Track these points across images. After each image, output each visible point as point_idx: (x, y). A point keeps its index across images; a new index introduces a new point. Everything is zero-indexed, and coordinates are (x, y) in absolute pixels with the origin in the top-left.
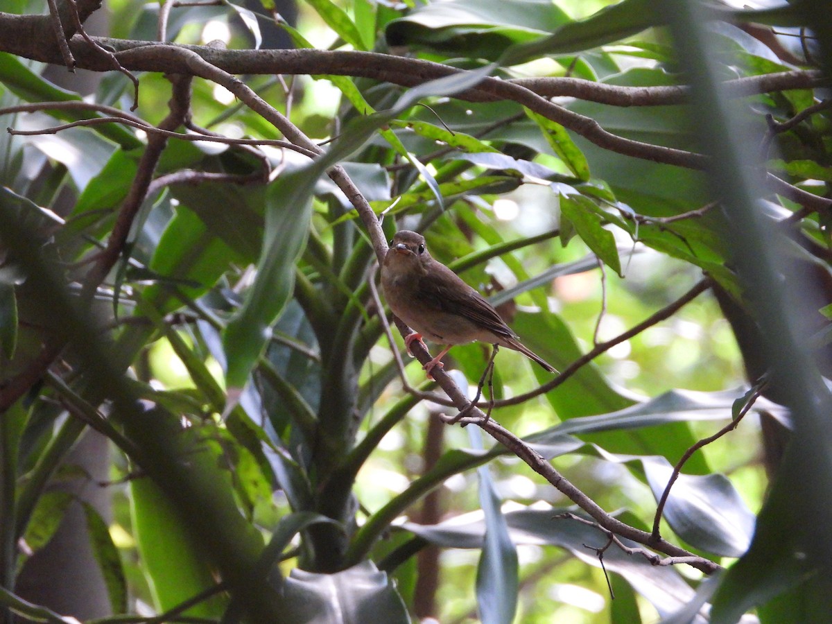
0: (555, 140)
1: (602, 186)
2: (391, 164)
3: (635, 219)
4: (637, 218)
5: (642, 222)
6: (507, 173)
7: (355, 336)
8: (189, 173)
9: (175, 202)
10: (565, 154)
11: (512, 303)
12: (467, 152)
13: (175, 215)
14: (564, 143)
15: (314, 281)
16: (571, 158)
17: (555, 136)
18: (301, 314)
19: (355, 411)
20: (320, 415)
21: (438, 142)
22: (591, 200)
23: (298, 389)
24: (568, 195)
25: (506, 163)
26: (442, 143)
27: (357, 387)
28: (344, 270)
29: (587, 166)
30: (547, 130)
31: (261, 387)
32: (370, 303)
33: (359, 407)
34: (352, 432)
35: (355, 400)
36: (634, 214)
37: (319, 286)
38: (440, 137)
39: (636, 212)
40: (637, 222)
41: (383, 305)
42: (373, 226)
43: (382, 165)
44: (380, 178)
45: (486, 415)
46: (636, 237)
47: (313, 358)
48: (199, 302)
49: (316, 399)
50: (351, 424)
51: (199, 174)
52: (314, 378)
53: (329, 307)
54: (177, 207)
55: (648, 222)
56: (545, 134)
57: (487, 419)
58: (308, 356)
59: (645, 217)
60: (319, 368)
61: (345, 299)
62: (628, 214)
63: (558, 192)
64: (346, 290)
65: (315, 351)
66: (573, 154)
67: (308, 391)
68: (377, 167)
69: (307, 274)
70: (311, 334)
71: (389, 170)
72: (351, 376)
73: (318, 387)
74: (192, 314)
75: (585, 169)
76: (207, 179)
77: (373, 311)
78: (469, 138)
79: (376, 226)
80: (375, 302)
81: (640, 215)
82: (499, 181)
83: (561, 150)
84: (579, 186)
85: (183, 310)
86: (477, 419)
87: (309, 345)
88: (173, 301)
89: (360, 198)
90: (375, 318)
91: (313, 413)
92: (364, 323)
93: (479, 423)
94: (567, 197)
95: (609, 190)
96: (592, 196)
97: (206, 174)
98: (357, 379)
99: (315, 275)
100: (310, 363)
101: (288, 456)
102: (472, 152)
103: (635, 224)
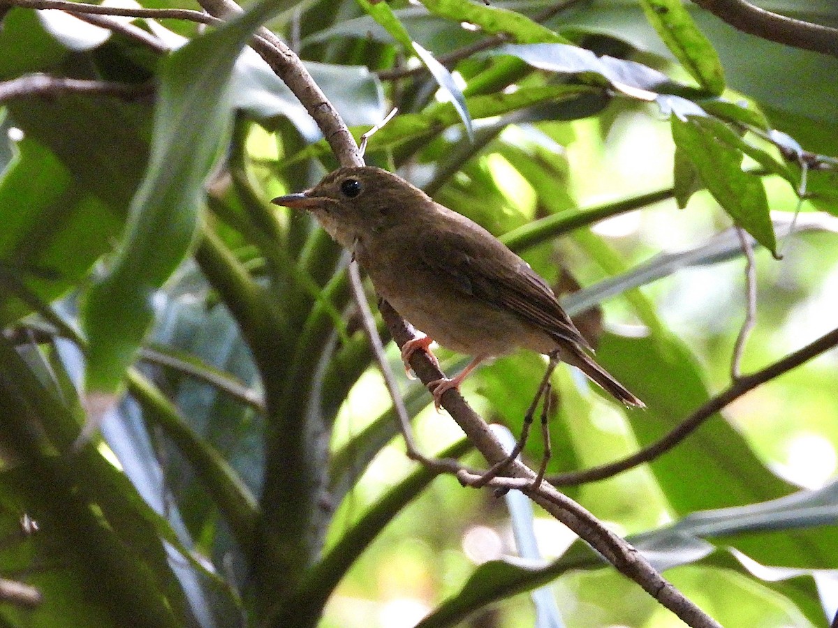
0: (665, 24)
1: (746, 103)
2: (388, 68)
3: (801, 160)
4: (805, 158)
5: (814, 165)
6: (584, 79)
7: (324, 365)
8: (40, 81)
9: (16, 134)
10: (683, 48)
11: (595, 313)
12: (516, 42)
13: (16, 157)
14: (680, 28)
15: (255, 273)
16: (693, 54)
17: (666, 17)
18: (232, 329)
19: (323, 495)
20: (263, 501)
21: (465, 25)
22: (727, 126)
23: (226, 457)
24: (688, 116)
25: (581, 61)
26: (472, 27)
27: (327, 453)
28: (307, 252)
29: (721, 68)
30: (653, 6)
31: (163, 453)
32: (350, 309)
33: (331, 488)
34: (318, 531)
35: (324, 475)
36: (800, 152)
37: (264, 283)
38: (469, 16)
39: (804, 148)
40: (805, 165)
41: (374, 313)
42: (349, 155)
43: (371, 69)
44: (367, 92)
45: (536, 476)
46: (802, 191)
47: (252, 405)
48: (58, 306)
49: (257, 474)
50: (315, 516)
51: (57, 82)
52: (255, 441)
53: (279, 316)
54: (20, 143)
55: (823, 165)
56: (649, 14)
57: (539, 481)
58: (244, 402)
59: (819, 157)
60: (263, 422)
61: (309, 301)
62: (789, 151)
63: (669, 112)
64: (311, 286)
65: (255, 393)
66: (698, 48)
67: (244, 462)
68: (363, 72)
69: (243, 260)
70: (249, 364)
71: (383, 78)
72: (316, 435)
73: (259, 454)
74: (46, 327)
75: (716, 73)
76: (71, 91)
77: (357, 323)
78: (518, 19)
79: (354, 156)
80: (358, 308)
81: (808, 154)
82: (570, 92)
83: (676, 39)
84: (705, 102)
85: (32, 320)
86: (521, 481)
87: (247, 383)
88: (15, 304)
89: (327, 109)
90: (359, 336)
91: (252, 499)
92: (339, 344)
93: (525, 489)
94: (685, 120)
95: (757, 111)
96: (729, 119)
97: (70, 83)
98: (328, 440)
99: (258, 262)
100: (248, 413)
101: (209, 567)
102: (523, 42)
103: (800, 167)
